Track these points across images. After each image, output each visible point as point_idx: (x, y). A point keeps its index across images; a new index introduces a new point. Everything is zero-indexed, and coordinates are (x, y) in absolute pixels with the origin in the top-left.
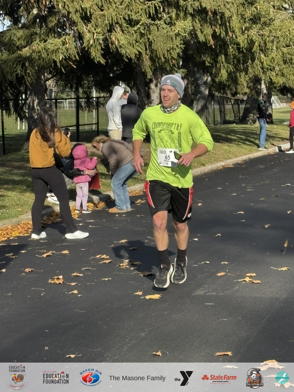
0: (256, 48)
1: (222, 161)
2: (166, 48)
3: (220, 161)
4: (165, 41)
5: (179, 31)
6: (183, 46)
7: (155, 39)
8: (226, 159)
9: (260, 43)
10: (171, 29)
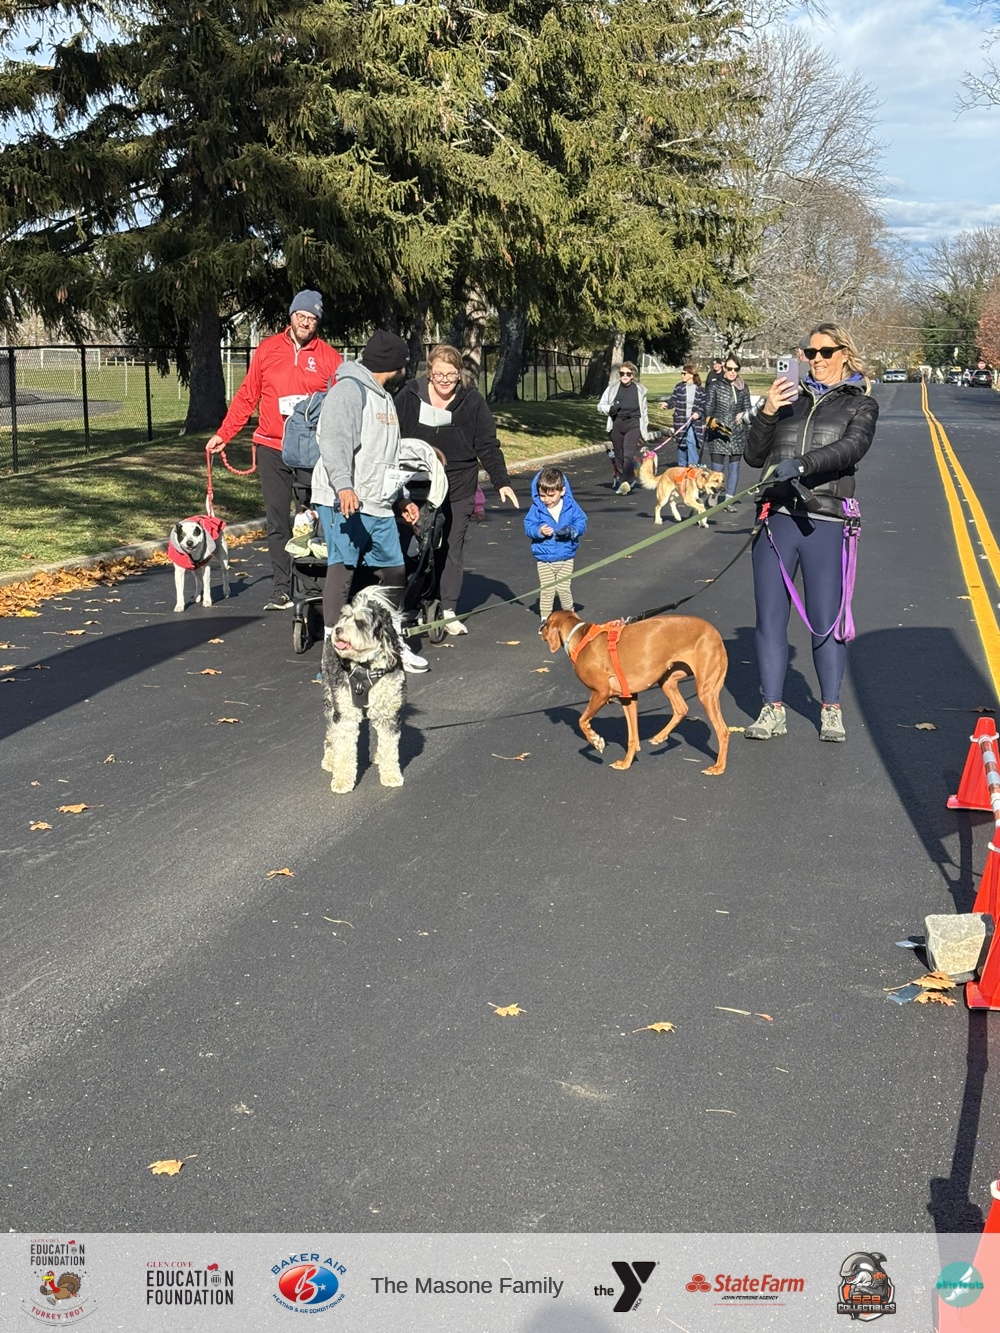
0: (585, 266)
1: (523, 460)
2: (427, 263)
3: (519, 460)
4: (425, 251)
5: (448, 233)
6: (455, 264)
7: (407, 247)
8: (530, 457)
9: (593, 258)
10: (435, 230)
